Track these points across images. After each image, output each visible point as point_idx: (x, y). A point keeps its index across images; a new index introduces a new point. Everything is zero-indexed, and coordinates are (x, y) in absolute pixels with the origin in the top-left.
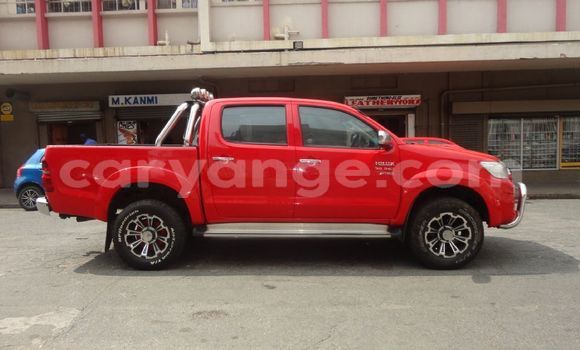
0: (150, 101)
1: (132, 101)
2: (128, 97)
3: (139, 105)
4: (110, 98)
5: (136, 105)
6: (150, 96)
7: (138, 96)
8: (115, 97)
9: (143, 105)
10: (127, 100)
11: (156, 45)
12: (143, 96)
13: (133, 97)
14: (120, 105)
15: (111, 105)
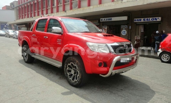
0: (110, 19)
1: (105, 20)
2: (105, 18)
3: (107, 21)
4: (101, 19)
5: (106, 21)
6: (110, 18)
7: (107, 18)
8: (102, 19)
9: (108, 21)
10: (104, 20)
11: (113, 2)
12: (108, 18)
13: (106, 18)
14: (103, 21)
15: (101, 21)
